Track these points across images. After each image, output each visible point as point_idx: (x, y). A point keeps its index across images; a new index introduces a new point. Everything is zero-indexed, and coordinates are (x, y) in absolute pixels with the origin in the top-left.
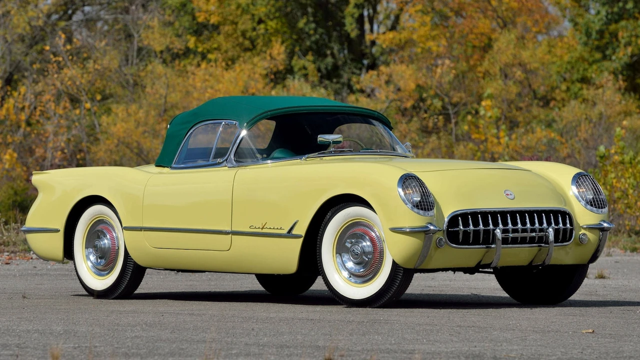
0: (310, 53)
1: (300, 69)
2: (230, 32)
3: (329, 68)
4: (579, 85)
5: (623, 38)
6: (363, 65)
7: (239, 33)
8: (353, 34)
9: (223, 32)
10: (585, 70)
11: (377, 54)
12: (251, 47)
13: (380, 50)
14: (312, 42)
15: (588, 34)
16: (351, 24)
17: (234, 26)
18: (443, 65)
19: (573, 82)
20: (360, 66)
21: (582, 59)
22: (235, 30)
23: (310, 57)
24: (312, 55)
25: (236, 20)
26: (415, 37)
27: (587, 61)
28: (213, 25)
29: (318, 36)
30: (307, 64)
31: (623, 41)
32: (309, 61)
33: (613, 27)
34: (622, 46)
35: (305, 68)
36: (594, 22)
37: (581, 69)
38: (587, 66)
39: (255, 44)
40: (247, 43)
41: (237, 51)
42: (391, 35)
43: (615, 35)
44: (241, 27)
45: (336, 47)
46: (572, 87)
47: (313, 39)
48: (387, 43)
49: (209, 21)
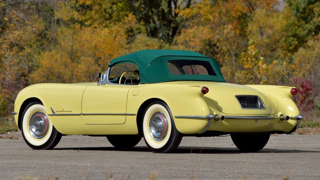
0: (142, 21)
1: (136, 30)
2: (98, 10)
3: (152, 29)
4: (292, 38)
5: (316, 11)
6: (170, 27)
7: (103, 10)
8: (166, 10)
9: (94, 9)
10: (296, 30)
11: (179, 21)
12: (109, 17)
13: (181, 19)
14: (143, 15)
15: (298, 10)
16: (165, 5)
17: (100, 6)
18: (227, 28)
19: (288, 37)
20: (169, 28)
21: (294, 24)
22: (101, 9)
23: (142, 23)
24: (144, 21)
25: (101, 3)
26: (201, 12)
27: (297, 25)
28: (88, 6)
29: (146, 12)
30: (140, 27)
31: (317, 14)
32: (141, 25)
33: (311, 6)
34: (316, 16)
35: (139, 29)
36: (300, 4)
37: (294, 29)
38: (297, 28)
39: (112, 15)
40: (107, 16)
41: (102, 20)
42: (187, 11)
43: (312, 11)
44: (104, 7)
45: (156, 18)
46: (288, 39)
47: (143, 13)
48: (185, 15)
49: (85, 3)
